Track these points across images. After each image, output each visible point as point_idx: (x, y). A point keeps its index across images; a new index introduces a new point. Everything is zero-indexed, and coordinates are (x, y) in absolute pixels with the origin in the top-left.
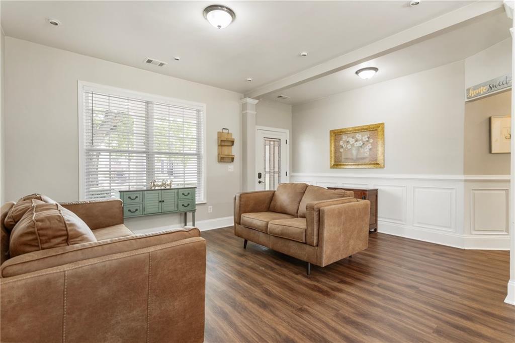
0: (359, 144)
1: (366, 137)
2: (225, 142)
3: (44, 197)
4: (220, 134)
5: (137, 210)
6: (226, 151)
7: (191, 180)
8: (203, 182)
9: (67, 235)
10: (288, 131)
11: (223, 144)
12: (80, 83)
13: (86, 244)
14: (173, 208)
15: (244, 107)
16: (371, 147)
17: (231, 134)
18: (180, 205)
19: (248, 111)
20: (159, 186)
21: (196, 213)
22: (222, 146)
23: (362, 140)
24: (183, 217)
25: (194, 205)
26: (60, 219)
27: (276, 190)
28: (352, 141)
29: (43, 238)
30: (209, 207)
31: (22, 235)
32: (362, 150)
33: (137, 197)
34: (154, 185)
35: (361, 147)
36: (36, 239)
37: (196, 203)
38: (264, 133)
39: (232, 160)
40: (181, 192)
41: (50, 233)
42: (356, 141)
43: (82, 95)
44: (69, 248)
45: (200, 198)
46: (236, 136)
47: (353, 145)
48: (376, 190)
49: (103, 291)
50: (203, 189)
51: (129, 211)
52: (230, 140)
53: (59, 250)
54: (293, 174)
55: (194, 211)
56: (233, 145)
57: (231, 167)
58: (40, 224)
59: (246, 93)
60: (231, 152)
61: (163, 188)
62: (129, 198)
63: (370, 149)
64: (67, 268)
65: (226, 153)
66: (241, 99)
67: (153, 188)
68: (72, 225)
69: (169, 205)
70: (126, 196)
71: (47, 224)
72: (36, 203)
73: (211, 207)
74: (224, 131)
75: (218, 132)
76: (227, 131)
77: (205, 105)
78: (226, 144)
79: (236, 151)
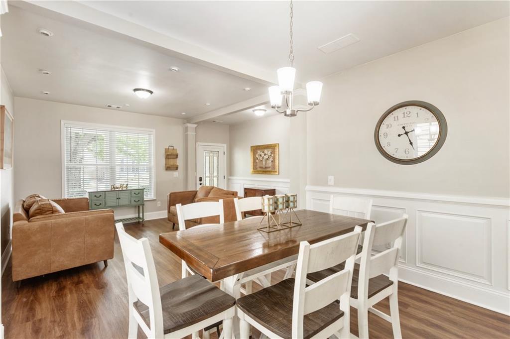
0: (266, 157)
1: (270, 152)
2: (171, 155)
3: (41, 196)
4: (167, 150)
5: (100, 204)
6: (171, 162)
7: (144, 183)
8: (153, 185)
9: (53, 210)
10: (225, 146)
11: (169, 157)
12: (62, 123)
13: (60, 214)
14: (127, 203)
15: (186, 129)
16: (272, 160)
17: (176, 150)
18: (133, 200)
19: (189, 133)
20: (117, 188)
21: (145, 207)
22: (169, 158)
23: (268, 154)
24: (137, 209)
25: (143, 201)
26: (50, 204)
27: (197, 190)
28: (263, 154)
29: (44, 211)
30: (158, 202)
31: (36, 210)
32: (268, 162)
33: (100, 196)
34: (114, 187)
35: (267, 159)
36: (41, 212)
37: (145, 200)
38: (204, 148)
39: (177, 168)
40: (133, 192)
41: (46, 209)
42: (265, 155)
43: (64, 130)
44: (53, 215)
45: (149, 196)
46: (180, 152)
47: (263, 158)
48: (275, 190)
49: (66, 230)
50: (153, 190)
51: (95, 204)
52: (175, 154)
53: (50, 215)
54: (229, 178)
55: (143, 205)
56: (177, 157)
57: (176, 174)
58: (42, 206)
59: (188, 120)
60: (176, 163)
61: (120, 189)
62: (95, 196)
63: (272, 161)
64: (53, 221)
65: (172, 164)
66: (185, 123)
67: (113, 190)
68: (55, 207)
69: (124, 200)
70: (93, 195)
71: (45, 206)
72: (38, 199)
73: (160, 202)
74: (170, 148)
75: (165, 149)
76: (172, 148)
77: (154, 130)
78: (171, 157)
79: (180, 162)
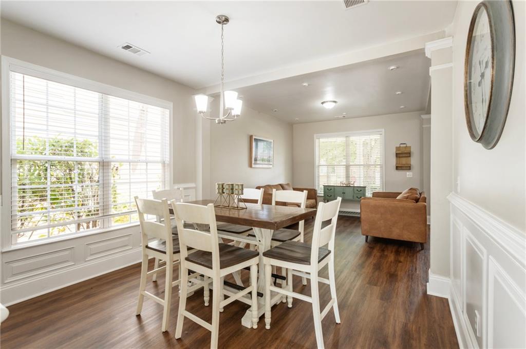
4: (398, 149)
5: (331, 196)
6: (404, 161)
17: (410, 148)
18: (355, 196)
20: (345, 184)
22: (400, 157)
33: (331, 189)
34: (342, 183)
39: (410, 168)
40: (355, 189)
46: (415, 150)
51: (328, 196)
52: (407, 152)
56: (410, 156)
57: (409, 174)
60: (409, 162)
62: (328, 189)
65: (404, 162)
69: (348, 196)
70: (326, 188)
74: (402, 145)
75: (396, 147)
76: (405, 145)
77: (383, 130)
78: (404, 155)
79: (414, 161)
